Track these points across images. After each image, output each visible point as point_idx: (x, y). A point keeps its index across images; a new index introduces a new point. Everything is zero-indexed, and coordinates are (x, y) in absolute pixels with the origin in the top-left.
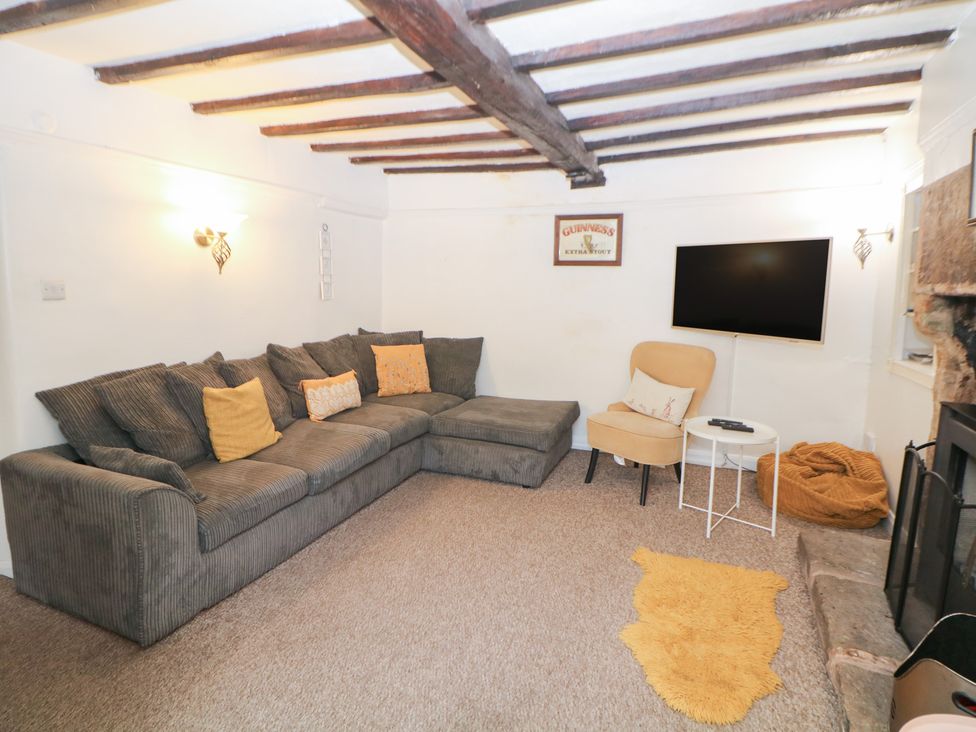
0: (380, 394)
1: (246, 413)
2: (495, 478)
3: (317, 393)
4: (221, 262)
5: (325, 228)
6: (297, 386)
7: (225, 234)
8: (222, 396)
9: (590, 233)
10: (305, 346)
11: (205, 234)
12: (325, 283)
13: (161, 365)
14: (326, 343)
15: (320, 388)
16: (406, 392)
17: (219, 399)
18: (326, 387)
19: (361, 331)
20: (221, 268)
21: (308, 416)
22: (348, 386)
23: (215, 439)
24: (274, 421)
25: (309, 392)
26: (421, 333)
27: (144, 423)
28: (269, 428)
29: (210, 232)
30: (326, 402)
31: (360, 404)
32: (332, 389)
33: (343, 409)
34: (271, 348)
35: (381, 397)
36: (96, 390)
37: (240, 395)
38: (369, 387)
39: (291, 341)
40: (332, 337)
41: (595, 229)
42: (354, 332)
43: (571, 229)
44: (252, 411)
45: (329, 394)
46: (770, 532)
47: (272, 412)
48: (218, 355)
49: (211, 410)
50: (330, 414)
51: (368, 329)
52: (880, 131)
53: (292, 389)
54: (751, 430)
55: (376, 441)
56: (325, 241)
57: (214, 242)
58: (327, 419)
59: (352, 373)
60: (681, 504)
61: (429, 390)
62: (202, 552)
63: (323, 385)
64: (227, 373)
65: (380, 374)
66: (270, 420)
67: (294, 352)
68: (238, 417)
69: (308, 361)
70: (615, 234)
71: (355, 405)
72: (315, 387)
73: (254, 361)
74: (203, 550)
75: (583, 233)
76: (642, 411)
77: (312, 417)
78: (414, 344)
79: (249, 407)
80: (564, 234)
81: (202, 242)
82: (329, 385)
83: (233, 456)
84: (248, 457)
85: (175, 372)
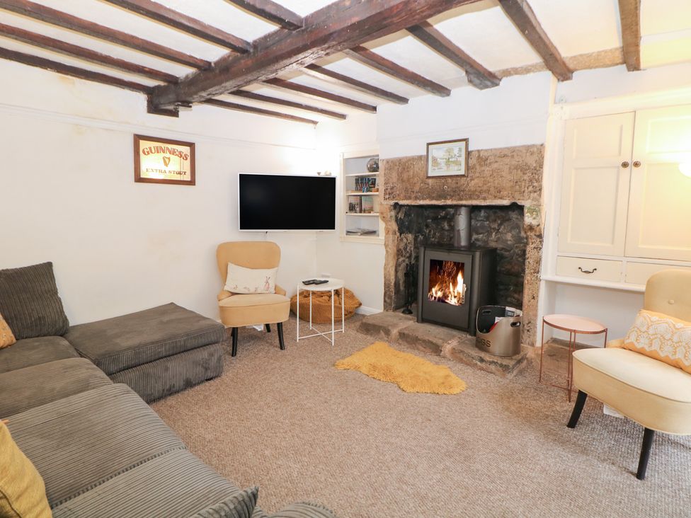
2: (189, 384)
9: (168, 155)
41: (173, 152)
43: (150, 148)
46: (342, 331)
52: (315, 123)
54: (326, 282)
60: (298, 338)
70: (189, 158)
75: (162, 155)
76: (247, 292)
80: (144, 152)
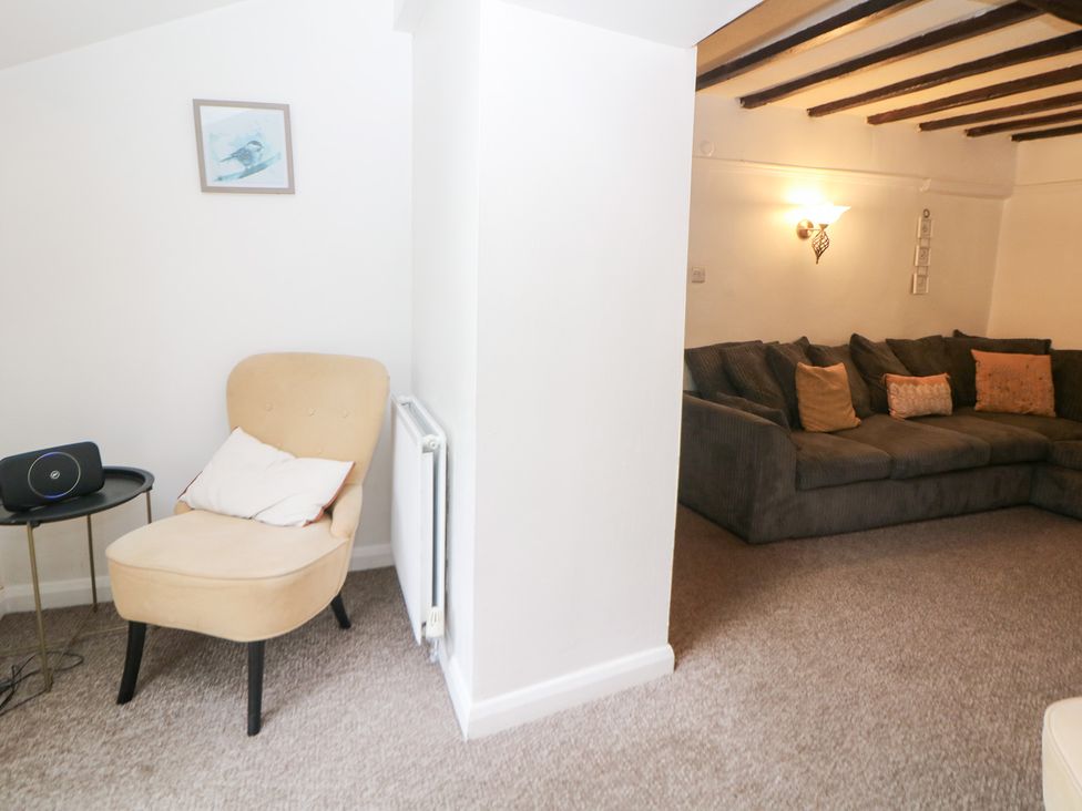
0: (977, 407)
1: (831, 393)
3: (901, 390)
4: (819, 253)
5: (926, 215)
6: (878, 379)
7: (826, 226)
8: (812, 372)
10: (889, 342)
11: (806, 228)
12: (919, 276)
13: (760, 342)
14: (913, 342)
15: (905, 385)
16: (1017, 411)
17: (808, 375)
18: (911, 386)
19: (957, 333)
20: (818, 257)
21: (888, 413)
22: (938, 390)
23: (803, 410)
24: (854, 407)
25: (893, 386)
26: (1048, 342)
27: (751, 384)
28: (850, 412)
29: (811, 225)
30: (910, 401)
31: (950, 413)
32: (918, 389)
33: (929, 413)
34: (855, 338)
35: (980, 411)
36: (722, 351)
37: (828, 375)
38: (964, 395)
39: (875, 334)
40: (921, 337)
42: (947, 333)
44: (837, 392)
45: (916, 394)
47: (853, 399)
48: (804, 339)
49: (801, 382)
50: (914, 414)
51: (967, 331)
53: (873, 381)
55: (972, 448)
56: (924, 229)
57: (813, 235)
58: (910, 419)
59: (943, 376)
61: (1053, 414)
62: (797, 489)
63: (908, 382)
64: (815, 355)
65: (981, 383)
66: (851, 406)
67: (878, 346)
68: (823, 394)
69: (891, 357)
71: (943, 412)
72: (900, 383)
73: (836, 349)
74: (798, 488)
77: (893, 413)
78: (1036, 353)
79: (834, 387)
81: (803, 235)
82: (916, 384)
83: (816, 428)
84: (829, 433)
85: (775, 347)
